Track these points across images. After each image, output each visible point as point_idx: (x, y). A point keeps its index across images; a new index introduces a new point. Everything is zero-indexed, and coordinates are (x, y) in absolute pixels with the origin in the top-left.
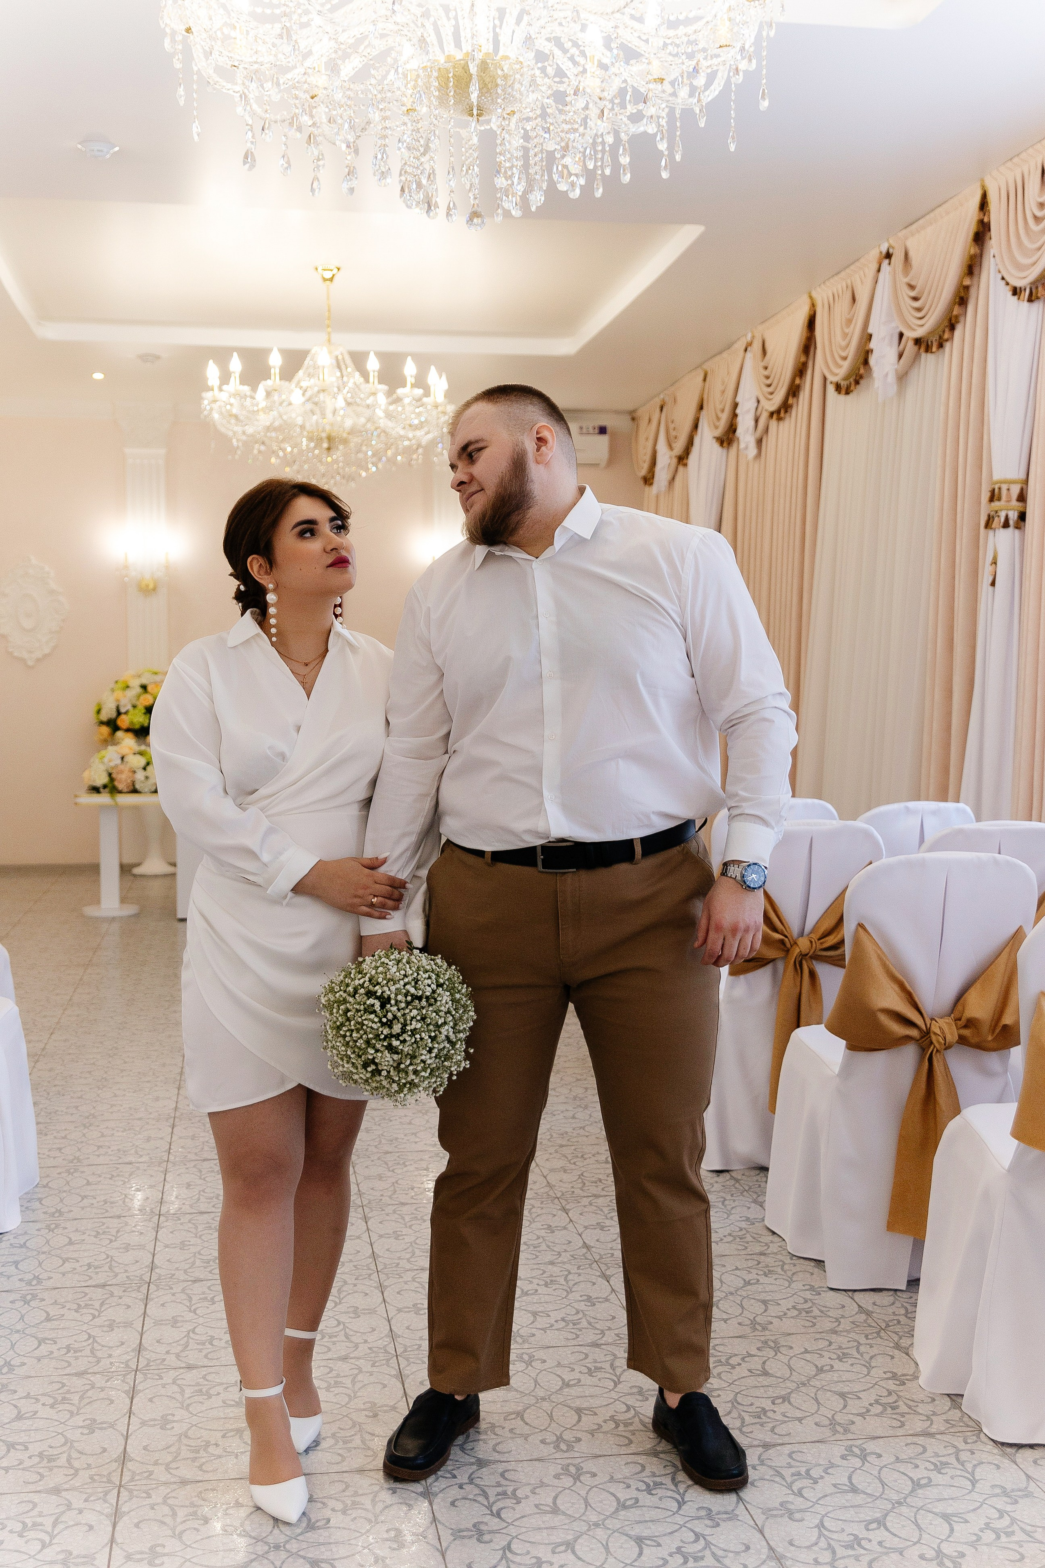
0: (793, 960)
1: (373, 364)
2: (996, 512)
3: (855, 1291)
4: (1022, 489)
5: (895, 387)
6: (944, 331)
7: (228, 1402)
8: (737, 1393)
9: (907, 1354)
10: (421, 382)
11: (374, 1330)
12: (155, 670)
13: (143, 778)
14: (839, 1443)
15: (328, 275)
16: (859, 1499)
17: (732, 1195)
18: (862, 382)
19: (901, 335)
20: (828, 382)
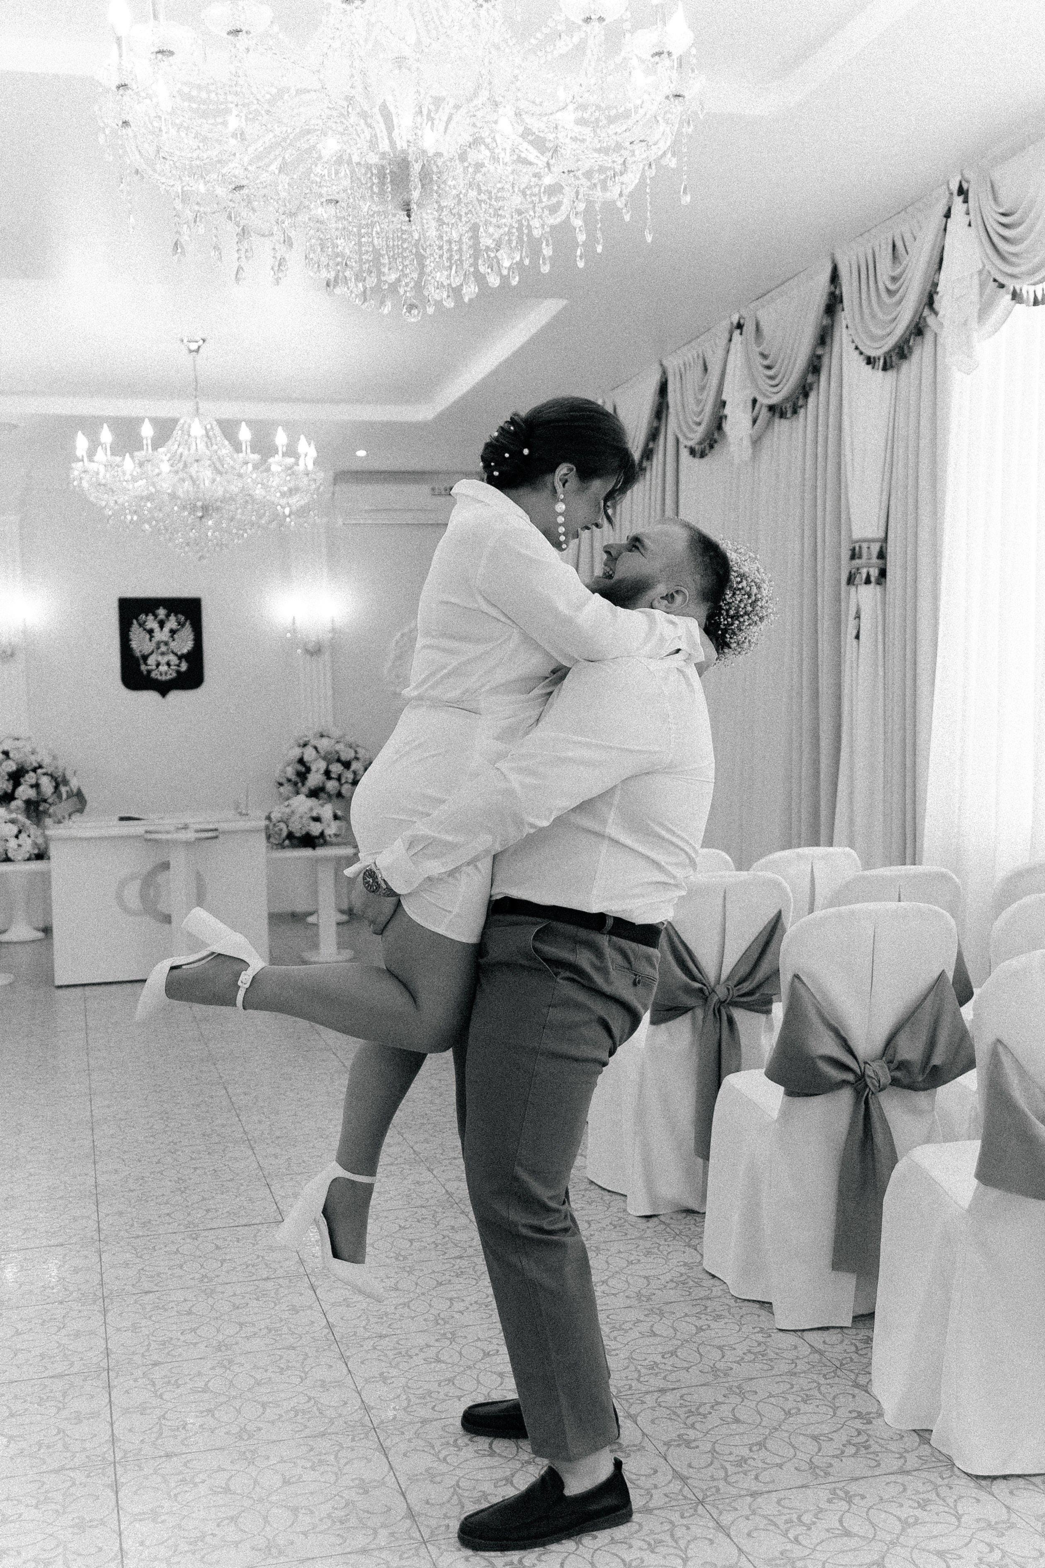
0: (712, 1009)
1: (245, 434)
2: (858, 569)
3: (804, 1330)
4: (881, 548)
5: (750, 451)
6: (798, 398)
7: (215, 1489)
8: (715, 1443)
9: (867, 1391)
10: (291, 451)
11: (346, 1403)
12: (16, 736)
13: (16, 847)
14: (822, 1486)
15: (194, 346)
16: (853, 1543)
17: (665, 1240)
18: (716, 445)
19: (755, 401)
20: (681, 447)
